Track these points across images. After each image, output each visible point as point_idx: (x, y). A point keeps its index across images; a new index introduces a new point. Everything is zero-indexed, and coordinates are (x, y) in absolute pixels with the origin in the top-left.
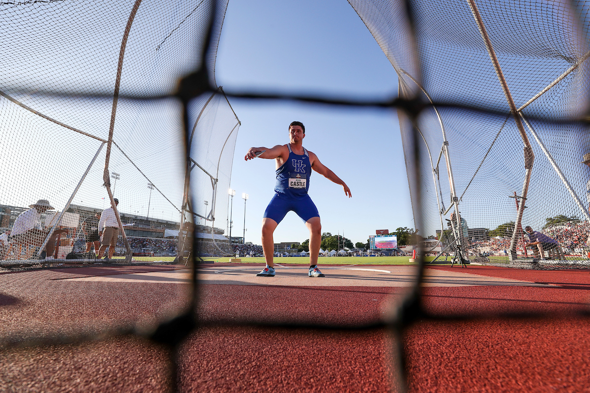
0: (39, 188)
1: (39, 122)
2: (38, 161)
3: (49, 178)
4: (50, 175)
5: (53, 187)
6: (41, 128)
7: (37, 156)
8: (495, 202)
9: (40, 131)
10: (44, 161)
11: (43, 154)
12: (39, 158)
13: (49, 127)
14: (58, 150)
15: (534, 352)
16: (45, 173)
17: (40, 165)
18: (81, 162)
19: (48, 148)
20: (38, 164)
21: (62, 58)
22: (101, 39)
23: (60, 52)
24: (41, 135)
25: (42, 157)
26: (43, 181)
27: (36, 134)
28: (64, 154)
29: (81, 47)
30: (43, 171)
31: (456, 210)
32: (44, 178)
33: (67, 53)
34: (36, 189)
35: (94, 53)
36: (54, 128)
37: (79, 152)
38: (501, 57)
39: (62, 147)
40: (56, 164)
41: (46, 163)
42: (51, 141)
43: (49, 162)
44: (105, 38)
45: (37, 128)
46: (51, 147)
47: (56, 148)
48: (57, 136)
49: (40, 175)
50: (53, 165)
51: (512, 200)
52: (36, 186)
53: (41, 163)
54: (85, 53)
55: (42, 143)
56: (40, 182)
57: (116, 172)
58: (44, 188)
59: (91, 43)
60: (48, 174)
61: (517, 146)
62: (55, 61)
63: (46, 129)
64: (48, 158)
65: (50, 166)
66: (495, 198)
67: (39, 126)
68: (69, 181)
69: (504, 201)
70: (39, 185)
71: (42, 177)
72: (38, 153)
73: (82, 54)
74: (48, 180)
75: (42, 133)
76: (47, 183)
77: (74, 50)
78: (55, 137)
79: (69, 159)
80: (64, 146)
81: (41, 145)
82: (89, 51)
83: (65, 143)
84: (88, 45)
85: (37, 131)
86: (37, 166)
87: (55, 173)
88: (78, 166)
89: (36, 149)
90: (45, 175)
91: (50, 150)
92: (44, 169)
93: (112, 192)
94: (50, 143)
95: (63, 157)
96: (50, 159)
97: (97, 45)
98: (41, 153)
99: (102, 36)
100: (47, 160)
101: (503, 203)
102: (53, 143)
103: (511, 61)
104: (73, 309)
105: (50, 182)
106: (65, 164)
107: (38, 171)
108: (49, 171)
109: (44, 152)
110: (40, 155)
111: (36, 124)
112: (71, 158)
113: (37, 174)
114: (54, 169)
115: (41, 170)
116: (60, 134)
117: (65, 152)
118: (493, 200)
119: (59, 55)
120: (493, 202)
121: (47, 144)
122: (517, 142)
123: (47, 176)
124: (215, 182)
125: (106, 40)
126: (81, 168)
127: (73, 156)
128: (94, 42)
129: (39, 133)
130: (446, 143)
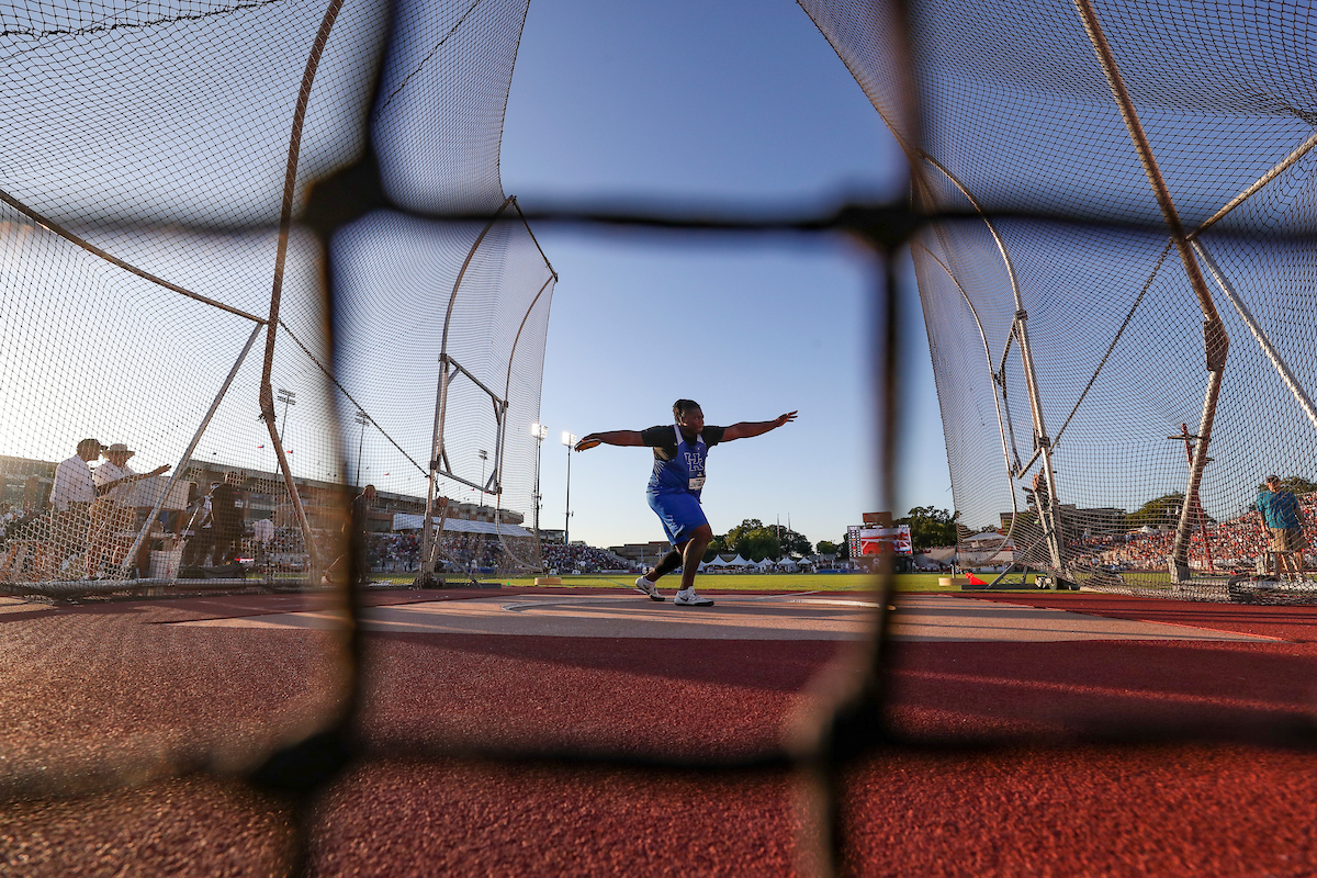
0: (123, 425)
1: (123, 283)
2: (121, 367)
3: (144, 403)
4: (146, 397)
5: (154, 422)
6: (127, 296)
7: (118, 357)
8: (1135, 450)
9: (124, 301)
10: (133, 368)
11: (132, 353)
12: (123, 360)
13: (143, 294)
14: (163, 343)
15: (1226, 792)
16: (137, 392)
17: (125, 376)
18: (211, 368)
19: (142, 339)
20: (120, 373)
21: (171, 144)
22: (253, 100)
23: (166, 130)
24: (127, 311)
25: (130, 358)
26: (132, 409)
27: (115, 308)
28: (175, 352)
29: (210, 119)
30: (132, 389)
31: (1046, 469)
32: (134, 403)
33: (180, 132)
34: (116, 428)
35: (238, 131)
36: (154, 296)
37: (208, 347)
38: (1148, 115)
39: (172, 337)
40: (158, 372)
41: (137, 371)
42: (148, 323)
43: (144, 369)
44: (261, 97)
45: (119, 296)
46: (149, 337)
47: (159, 339)
48: (161, 312)
49: (124, 397)
50: (152, 375)
51: (1178, 445)
52: (118, 422)
53: (126, 370)
54: (219, 131)
55: (129, 327)
56: (126, 413)
57: (288, 390)
58: (134, 424)
59: (232, 110)
60: (141, 395)
61: (1189, 320)
62: (156, 150)
63: (137, 297)
64: (141, 360)
65: (146, 377)
66: (1134, 441)
67: (122, 291)
68: (187, 411)
69: (1157, 447)
70: (125, 419)
71: (129, 401)
72: (120, 351)
73: (213, 134)
74: (142, 409)
75: (129, 305)
76: (141, 415)
77: (195, 126)
78: (156, 315)
79: (186, 361)
80: (176, 333)
81: (127, 333)
82: (227, 128)
83: (177, 327)
84: (224, 113)
85: (117, 302)
86: (118, 379)
87: (157, 391)
88: (206, 376)
89: (117, 341)
90: (135, 398)
91: (147, 343)
92: (134, 383)
93: (279, 433)
94: (146, 328)
95: (173, 358)
96: (145, 363)
97: (243, 112)
98: (127, 349)
99: (255, 92)
100: (139, 365)
101: (1155, 452)
102: (152, 327)
103: (1171, 124)
104: (195, 688)
105: (147, 412)
106: (177, 373)
107: (121, 388)
108: (143, 389)
109: (134, 347)
110: (125, 355)
111: (117, 287)
112: (191, 359)
113: (120, 394)
114: (155, 383)
115: (128, 386)
116: (166, 309)
117: (177, 347)
118: (1131, 445)
119: (165, 138)
120: (1130, 450)
121: (140, 330)
122: (1190, 311)
123: (140, 400)
124: (501, 408)
125: (264, 103)
126: (213, 380)
127: (194, 355)
128: (239, 107)
129: (122, 307)
130: (1022, 315)
